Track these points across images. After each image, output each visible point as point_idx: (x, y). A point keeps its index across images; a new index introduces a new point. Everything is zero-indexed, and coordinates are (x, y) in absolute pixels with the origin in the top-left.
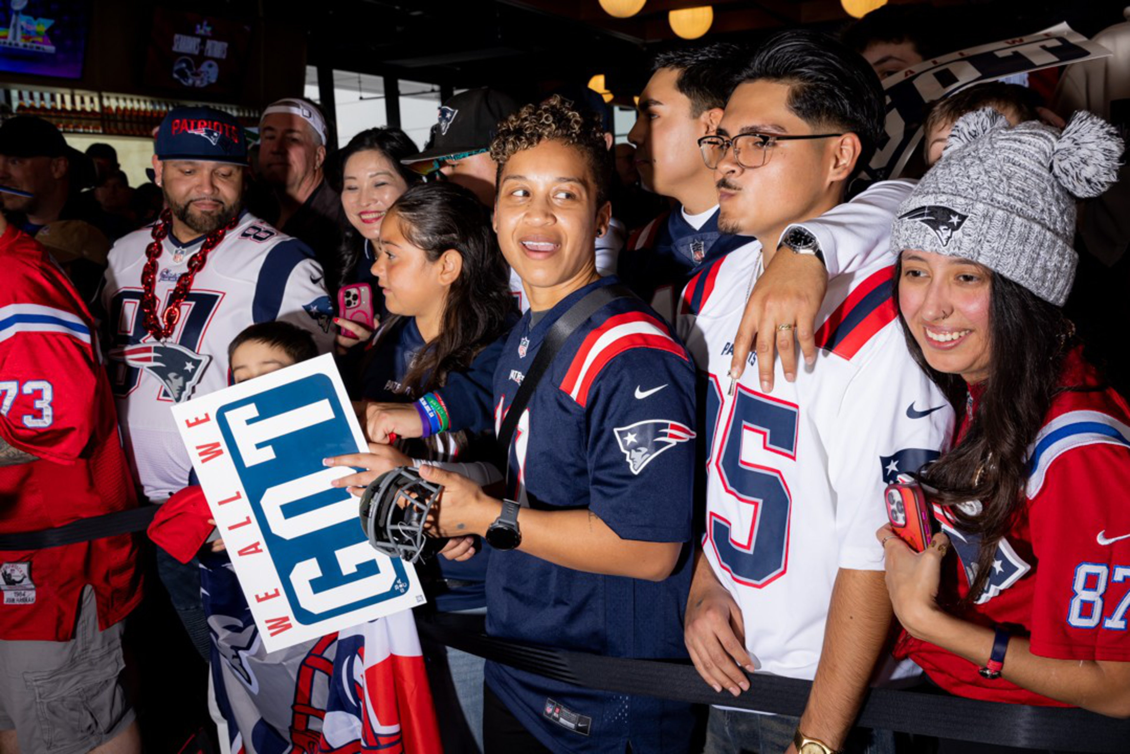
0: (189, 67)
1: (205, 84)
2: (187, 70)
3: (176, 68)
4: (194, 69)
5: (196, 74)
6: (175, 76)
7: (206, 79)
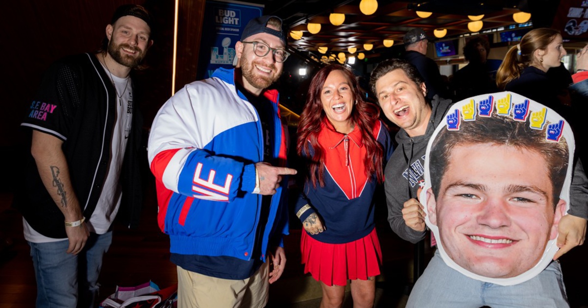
0: (574, 25)
1: (580, 33)
2: (572, 27)
3: (567, 26)
4: (576, 25)
5: (577, 28)
6: (566, 30)
7: (581, 30)
